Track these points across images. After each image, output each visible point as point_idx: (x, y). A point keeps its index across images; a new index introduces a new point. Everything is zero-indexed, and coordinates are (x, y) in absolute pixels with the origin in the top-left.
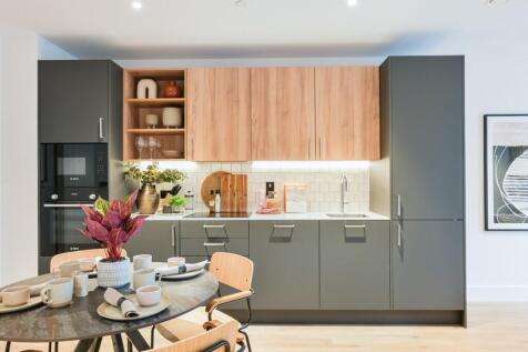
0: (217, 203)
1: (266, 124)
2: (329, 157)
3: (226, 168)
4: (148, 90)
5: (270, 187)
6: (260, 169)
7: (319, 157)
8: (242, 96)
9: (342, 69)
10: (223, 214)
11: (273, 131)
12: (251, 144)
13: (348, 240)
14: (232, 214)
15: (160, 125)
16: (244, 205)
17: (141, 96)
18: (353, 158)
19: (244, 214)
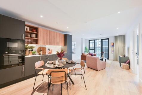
0: (41, 52)
3: (42, 46)
5: (49, 49)
6: (47, 47)
10: (42, 54)
14: (44, 54)
15: (31, 37)
16: (46, 52)
17: (26, 30)
19: (46, 54)
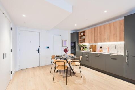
0: (91, 50)
1: (97, 36)
2: (110, 41)
3: (93, 44)
4: (82, 34)
5: (101, 47)
6: (99, 44)
7: (108, 41)
8: (93, 33)
9: (114, 23)
11: (98, 38)
12: (95, 40)
13: (111, 59)
14: (93, 52)
15: (83, 39)
16: (96, 50)
17: (81, 35)
18: (117, 41)
